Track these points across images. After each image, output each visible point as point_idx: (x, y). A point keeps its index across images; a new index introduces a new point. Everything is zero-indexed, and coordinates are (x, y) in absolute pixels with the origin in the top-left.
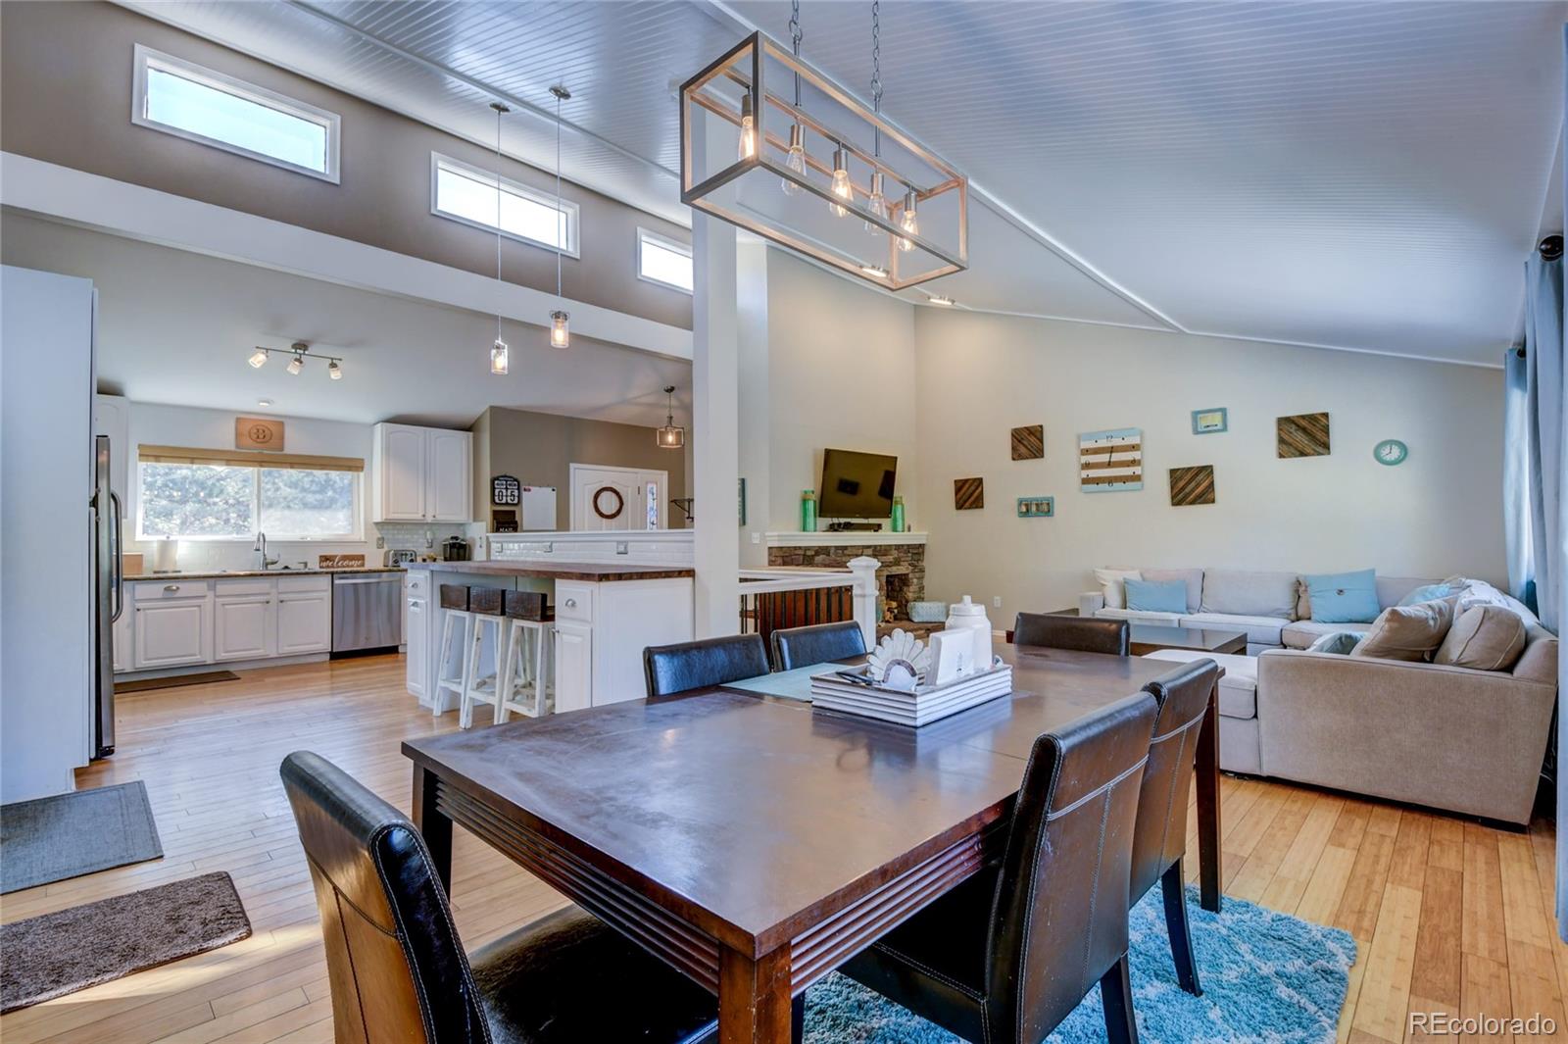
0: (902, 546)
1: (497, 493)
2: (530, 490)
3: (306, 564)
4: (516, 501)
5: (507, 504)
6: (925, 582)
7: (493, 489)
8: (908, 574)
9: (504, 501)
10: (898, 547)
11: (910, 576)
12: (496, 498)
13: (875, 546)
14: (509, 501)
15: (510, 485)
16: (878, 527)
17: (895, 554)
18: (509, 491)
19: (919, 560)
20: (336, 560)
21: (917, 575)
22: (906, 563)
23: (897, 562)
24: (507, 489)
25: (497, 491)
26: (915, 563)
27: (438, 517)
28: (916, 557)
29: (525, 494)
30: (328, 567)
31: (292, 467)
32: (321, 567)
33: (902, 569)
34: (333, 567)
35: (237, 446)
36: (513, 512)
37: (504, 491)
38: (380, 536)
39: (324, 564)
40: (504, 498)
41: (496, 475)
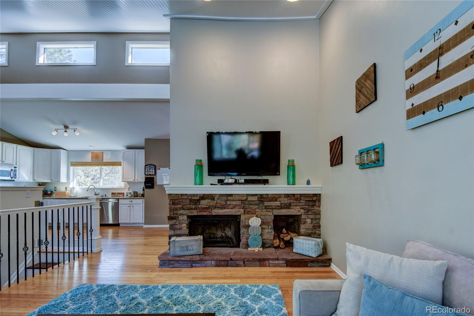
0: (294, 195)
1: (146, 171)
2: (160, 169)
3: (106, 195)
4: (154, 174)
5: (150, 175)
6: (323, 222)
7: (145, 169)
8: (301, 215)
9: (149, 174)
10: (287, 196)
11: (303, 217)
12: (146, 173)
13: (261, 195)
14: (151, 174)
15: (151, 168)
16: (266, 182)
17: (286, 201)
18: (151, 170)
19: (313, 206)
20: (116, 194)
21: (311, 216)
22: (299, 207)
23: (288, 206)
24: (150, 169)
25: (146, 170)
26: (310, 208)
27: (139, 180)
28: (311, 203)
29: (158, 171)
30: (113, 196)
31: (105, 166)
32: (112, 196)
33: (294, 211)
34: (115, 196)
35: (92, 160)
36: (153, 178)
37: (149, 170)
38: (129, 187)
39: (113, 195)
40: (149, 172)
41: (146, 164)
